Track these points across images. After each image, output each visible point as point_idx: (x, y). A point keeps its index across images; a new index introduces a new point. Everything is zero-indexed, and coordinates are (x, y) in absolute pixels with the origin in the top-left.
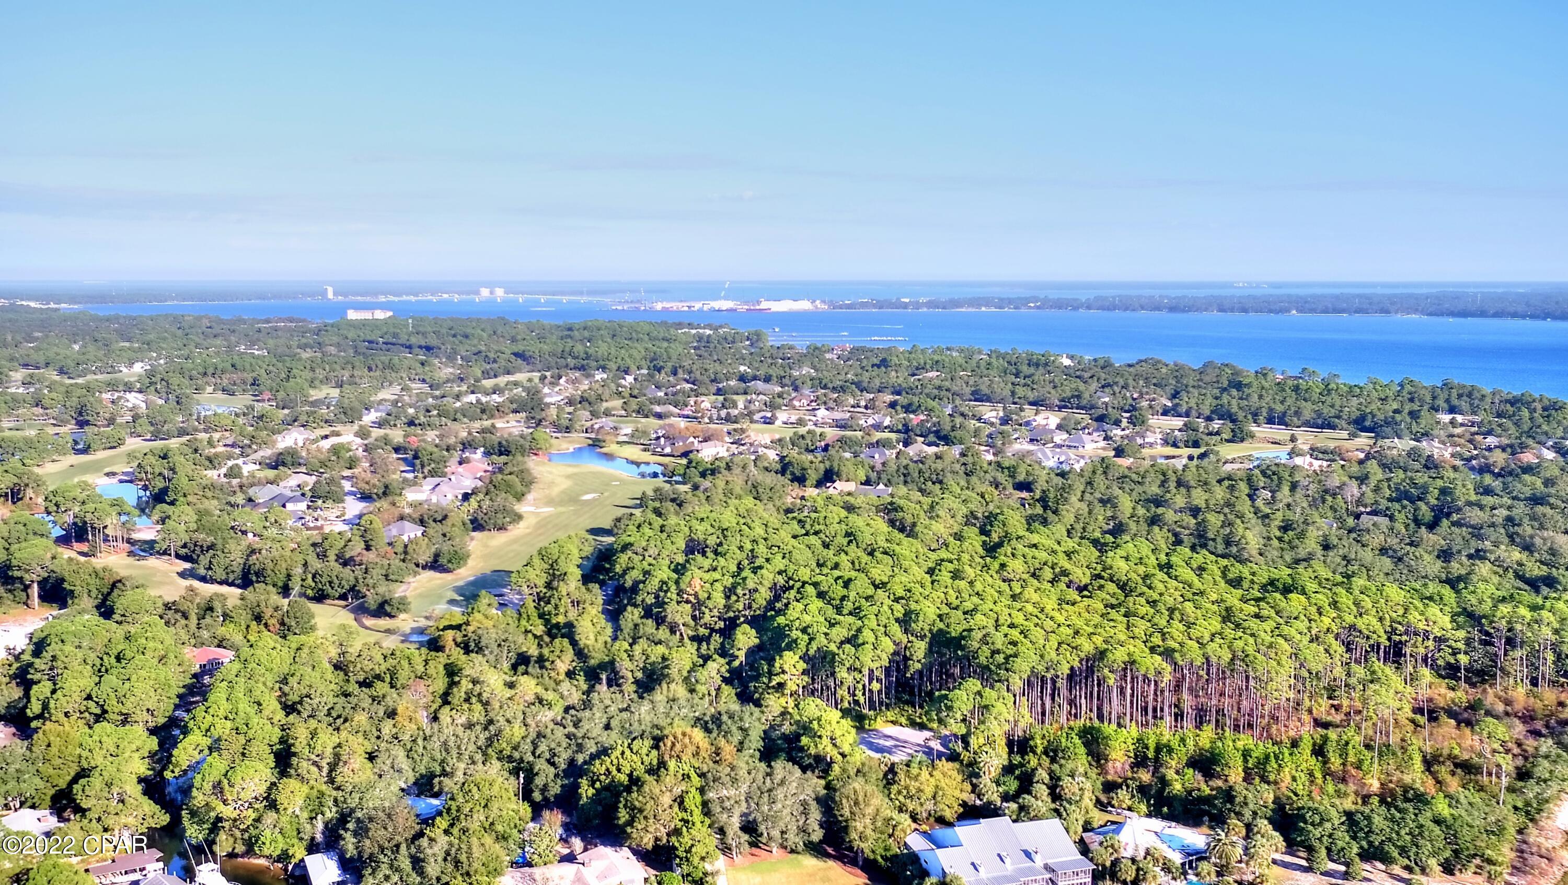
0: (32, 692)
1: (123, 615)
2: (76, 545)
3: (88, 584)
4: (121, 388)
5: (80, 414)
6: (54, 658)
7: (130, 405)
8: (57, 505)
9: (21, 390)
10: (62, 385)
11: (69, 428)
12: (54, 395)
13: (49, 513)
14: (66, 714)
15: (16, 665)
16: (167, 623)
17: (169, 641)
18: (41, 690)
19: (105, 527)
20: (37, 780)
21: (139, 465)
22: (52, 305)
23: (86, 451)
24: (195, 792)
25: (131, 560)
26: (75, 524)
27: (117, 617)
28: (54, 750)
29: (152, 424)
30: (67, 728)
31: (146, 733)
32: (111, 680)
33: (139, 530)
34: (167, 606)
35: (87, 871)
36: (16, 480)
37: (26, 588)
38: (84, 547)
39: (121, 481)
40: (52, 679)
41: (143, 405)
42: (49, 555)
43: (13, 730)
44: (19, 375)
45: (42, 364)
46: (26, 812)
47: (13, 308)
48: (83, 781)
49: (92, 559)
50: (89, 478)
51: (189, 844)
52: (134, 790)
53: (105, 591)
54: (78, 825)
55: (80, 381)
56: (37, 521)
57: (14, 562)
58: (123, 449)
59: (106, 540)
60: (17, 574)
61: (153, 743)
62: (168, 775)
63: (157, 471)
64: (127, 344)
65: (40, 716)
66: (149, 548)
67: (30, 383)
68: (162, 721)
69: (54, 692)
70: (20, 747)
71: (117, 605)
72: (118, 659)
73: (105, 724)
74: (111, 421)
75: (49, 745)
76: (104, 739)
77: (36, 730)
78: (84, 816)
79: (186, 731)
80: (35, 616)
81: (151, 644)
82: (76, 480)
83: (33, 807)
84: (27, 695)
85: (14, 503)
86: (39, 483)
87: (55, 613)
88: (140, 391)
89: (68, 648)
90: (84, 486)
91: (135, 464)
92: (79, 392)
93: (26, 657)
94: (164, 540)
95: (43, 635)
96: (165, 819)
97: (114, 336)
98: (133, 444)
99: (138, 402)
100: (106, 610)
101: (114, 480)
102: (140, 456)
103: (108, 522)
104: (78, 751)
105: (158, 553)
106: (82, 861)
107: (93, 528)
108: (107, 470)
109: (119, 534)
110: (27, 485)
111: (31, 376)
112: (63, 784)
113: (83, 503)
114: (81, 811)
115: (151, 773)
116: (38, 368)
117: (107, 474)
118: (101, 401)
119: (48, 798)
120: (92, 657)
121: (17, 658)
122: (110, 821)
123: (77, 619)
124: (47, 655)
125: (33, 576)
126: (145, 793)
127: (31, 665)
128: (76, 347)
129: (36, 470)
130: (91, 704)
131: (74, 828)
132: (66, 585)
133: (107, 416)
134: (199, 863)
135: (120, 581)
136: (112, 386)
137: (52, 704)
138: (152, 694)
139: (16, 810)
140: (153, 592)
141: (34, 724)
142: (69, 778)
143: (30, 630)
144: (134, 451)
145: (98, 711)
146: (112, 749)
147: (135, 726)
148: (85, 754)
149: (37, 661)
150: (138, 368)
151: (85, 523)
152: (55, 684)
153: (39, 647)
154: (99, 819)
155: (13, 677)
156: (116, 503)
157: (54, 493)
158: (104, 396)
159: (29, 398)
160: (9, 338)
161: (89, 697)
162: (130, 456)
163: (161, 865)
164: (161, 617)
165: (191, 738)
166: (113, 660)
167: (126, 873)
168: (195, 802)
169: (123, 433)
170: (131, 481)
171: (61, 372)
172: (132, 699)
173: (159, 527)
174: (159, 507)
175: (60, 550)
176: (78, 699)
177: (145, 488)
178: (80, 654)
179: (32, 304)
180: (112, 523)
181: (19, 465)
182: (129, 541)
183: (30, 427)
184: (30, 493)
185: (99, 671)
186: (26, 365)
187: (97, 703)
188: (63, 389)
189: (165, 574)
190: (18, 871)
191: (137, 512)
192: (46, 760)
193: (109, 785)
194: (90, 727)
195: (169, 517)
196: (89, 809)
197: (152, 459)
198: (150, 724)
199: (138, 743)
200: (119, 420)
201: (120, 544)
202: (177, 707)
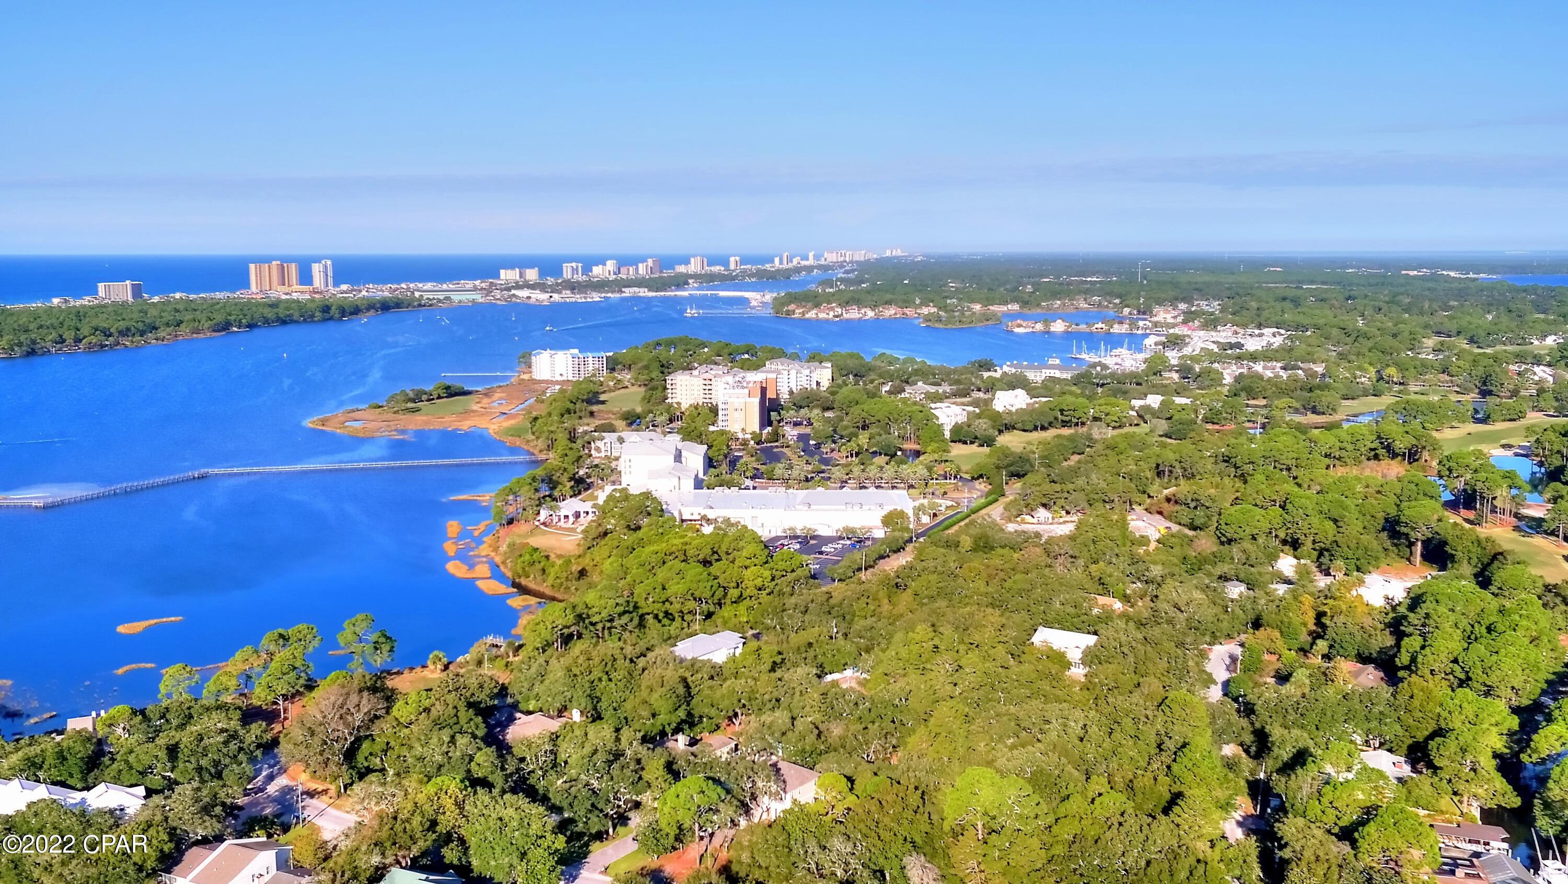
0: (1403, 643)
1: (1500, 588)
2: (1463, 512)
3: (1469, 551)
4: (1529, 361)
5: (1484, 383)
6: (1427, 616)
7: (1536, 378)
8: (1450, 470)
9: (1430, 357)
10: (1471, 353)
11: (1473, 396)
12: (1461, 363)
13: (1441, 477)
14: (1432, 672)
15: (1391, 615)
16: (1545, 605)
17: (1544, 623)
18: (1412, 643)
19: (1494, 498)
20: (1398, 727)
21: (1537, 441)
22: (1471, 275)
23: (1485, 420)
24: (1551, 784)
25: (1515, 535)
26: (1465, 490)
27: (1493, 589)
28: (1416, 703)
29: (1557, 399)
30: (1431, 685)
31: (1508, 711)
32: (1479, 649)
33: (1529, 507)
34: (1548, 588)
35: (1431, 826)
36: (1414, 442)
37: (1411, 545)
38: (1471, 515)
39: (1517, 455)
40: (1423, 635)
41: (1551, 379)
42: (1436, 517)
43: (1382, 674)
44: (1431, 342)
45: (1454, 333)
46: (1383, 754)
47: (1433, 278)
48: (1438, 740)
49: (1478, 528)
50: (1484, 448)
51: (1539, 836)
52: (1488, 764)
53: (1486, 560)
54: (1429, 781)
55: (1489, 351)
56: (1429, 482)
57: (1403, 519)
58: (1523, 422)
59: (1494, 510)
60: (1404, 530)
61: (1514, 722)
62: (1524, 757)
63: (1556, 448)
64: (1542, 316)
65: (1407, 668)
66: (1537, 526)
67: (1439, 350)
68: (1526, 702)
69: (1423, 647)
70: (1386, 691)
71: (1495, 577)
72: (1489, 630)
73: (1467, 690)
74: (1515, 393)
75: (1412, 697)
76: (1465, 705)
77: (1402, 680)
78: (1435, 773)
79: (1549, 719)
80: (1415, 572)
81: (1524, 623)
82: (1472, 448)
83: (1390, 750)
84: (1398, 645)
85: (1410, 463)
86: (1435, 446)
87: (1434, 573)
88: (1549, 365)
89: (1442, 609)
90: (1479, 454)
91: (1533, 439)
92: (1486, 362)
93: (1402, 610)
94: (1553, 520)
95: (1420, 592)
96: (1515, 801)
97: (1529, 307)
98: (1534, 418)
99: (1546, 376)
100: (1483, 580)
101: (1510, 453)
102: (1540, 430)
103: (1498, 493)
104: (1438, 710)
105: (1546, 532)
106: (1429, 816)
107: (1482, 498)
108: (1504, 442)
109: (1508, 507)
110: (1424, 448)
111: (1442, 343)
112: (1420, 737)
113: (1476, 471)
114: (1435, 769)
115: (1507, 751)
116: (1450, 336)
117: (1503, 446)
118: (1506, 372)
119: (1405, 747)
120: (1464, 623)
121: (1394, 608)
122: (1461, 787)
123: (1454, 583)
124: (1421, 611)
125: (1419, 535)
126: (1499, 769)
127: (1405, 617)
128: (1490, 317)
129: (1435, 434)
130: (1456, 668)
131: (1425, 781)
132: (1447, 548)
133: (1511, 387)
134: (1546, 857)
135: (1501, 554)
136: (1520, 358)
137: (1420, 659)
138: (1519, 672)
139: (1375, 749)
140: (1534, 571)
141: (1401, 674)
142: (1427, 733)
143: (1409, 585)
144: (1533, 425)
145: (1463, 676)
146: (1471, 717)
147: (1497, 701)
148: (1445, 714)
149: (1411, 615)
150: (1550, 341)
151: (1475, 491)
152: (1425, 640)
153: (1415, 601)
154: (1450, 781)
155: (1388, 625)
156: (1509, 476)
157: (1449, 458)
158: (1511, 367)
159: (1437, 365)
160: (1426, 305)
161: (1455, 661)
162: (1529, 430)
163: (1505, 846)
164: (1540, 598)
165: (1554, 727)
166: (1484, 630)
167: (1470, 841)
168: (1550, 794)
169: (1525, 406)
170: (1526, 456)
171: (1472, 341)
172: (1498, 672)
173: (1550, 506)
174: (1553, 485)
175: (1446, 513)
176: (1445, 660)
177: (1541, 464)
178: (1453, 617)
179: (1452, 274)
180: (1502, 495)
181: (1420, 427)
182: (1517, 516)
183: (1435, 392)
184: (1426, 455)
185: (1469, 638)
186: (1438, 333)
187: (1462, 668)
188: (1471, 358)
189: (1550, 554)
190: (1369, 804)
191: (1529, 487)
192: (1408, 711)
193: (1464, 751)
194: (1453, 690)
195: (1562, 497)
196: (1441, 768)
197: (1552, 436)
198: (1514, 703)
199: (1498, 718)
200: (1523, 393)
201: (1507, 517)
202: (1544, 693)
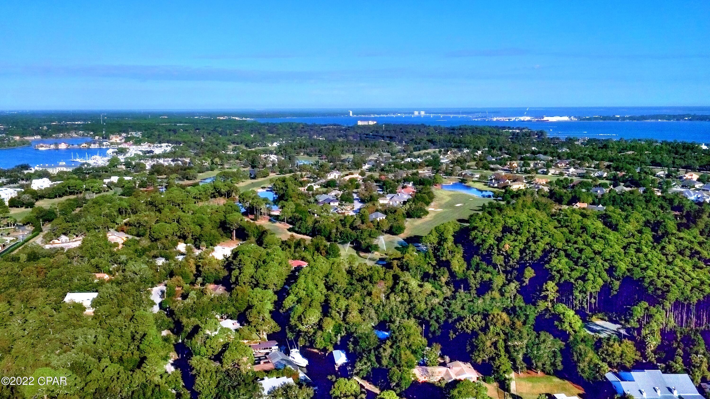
0: (232, 273)
1: (266, 245)
2: (250, 216)
3: (254, 232)
4: (268, 152)
5: (253, 163)
6: (240, 260)
7: (271, 160)
8: (243, 199)
9: (232, 153)
10: (247, 151)
11: (249, 169)
12: (243, 155)
13: (240, 202)
14: (244, 283)
15: (227, 262)
16: (283, 249)
17: (283, 257)
18: (236, 272)
19: (261, 209)
20: (233, 308)
21: (274, 185)
22: (244, 119)
23: (254, 178)
24: (291, 319)
25: (270, 223)
26: (249, 207)
27: (264, 246)
28: (239, 297)
29: (280, 168)
30: (244, 289)
31: (273, 293)
32: (261, 270)
33: (273, 211)
34: (283, 242)
35: (250, 346)
36: (229, 189)
37: (231, 232)
38: (253, 217)
39: (267, 191)
40: (239, 268)
41: (276, 160)
42: (240, 219)
43: (225, 288)
44: (231, 147)
45: (240, 142)
46: (229, 321)
47: (230, 120)
48: (249, 310)
49: (256, 222)
50: (255, 189)
51: (288, 341)
52: (267, 316)
53: (260, 235)
54: (247, 328)
55: (253, 149)
56: (236, 206)
57: (227, 221)
58: (268, 177)
59: (261, 214)
60: (228, 226)
61: (276, 298)
62: (281, 311)
63: (281, 187)
64: (271, 135)
65: (234, 283)
66: (277, 218)
67: (235, 150)
68: (279, 289)
69: (240, 274)
70: (227, 295)
71: (264, 241)
72: (264, 262)
73: (258, 288)
74: (264, 166)
75: (237, 295)
76: (258, 294)
77: (233, 288)
78: (249, 325)
79: (288, 294)
80: (234, 243)
81: (276, 257)
82: (250, 190)
83: (231, 319)
84: (230, 275)
85: (228, 198)
86: (237, 190)
87: (241, 242)
88: (275, 154)
89: (246, 257)
90: (254, 192)
91: (273, 184)
92: (252, 154)
93: (230, 259)
94: (282, 215)
95: (236, 251)
96: (278, 329)
97: (266, 131)
98: (272, 175)
99: (274, 159)
100: (260, 242)
101: (265, 190)
102: (274, 180)
103: (262, 207)
104: (248, 298)
105: (280, 220)
106: (248, 342)
107: (256, 210)
108: (262, 186)
109: (266, 212)
110: (233, 191)
111: (236, 147)
112: (242, 310)
113: (253, 199)
114: (249, 323)
115: (274, 310)
116: (238, 144)
117: (262, 188)
118: (260, 157)
119: (236, 316)
120: (254, 261)
121: (227, 259)
122: (259, 327)
123: (249, 245)
124: (238, 259)
125: (234, 227)
126: (272, 317)
127: (232, 262)
128: (252, 136)
129: (236, 185)
130: (253, 280)
131: (246, 329)
132: (245, 232)
133: (263, 164)
134: (291, 348)
135: (265, 231)
136: (265, 152)
137: (239, 278)
138: (276, 278)
139: (225, 319)
140: (278, 236)
141: (233, 286)
142: (244, 309)
143: (232, 249)
144: (272, 179)
145: (256, 283)
146: (261, 299)
147: (269, 290)
148: (250, 299)
149: (234, 261)
150: (275, 144)
151: (253, 207)
152: (240, 271)
153: (235, 254)
154: (255, 326)
155: (225, 267)
156: (265, 200)
157: (243, 194)
158: (262, 156)
159: (234, 156)
160: (228, 132)
161: (252, 277)
162: (271, 180)
163: (277, 347)
164: (280, 247)
165: (290, 297)
166: (262, 263)
167: (264, 349)
168: (291, 323)
169: (269, 171)
170: (271, 191)
171: (247, 145)
172: (268, 279)
173: (281, 210)
174: (281, 202)
175: (244, 217)
176: (248, 277)
177: (276, 194)
178: (250, 259)
179: (237, 118)
180: (263, 207)
181: (230, 183)
182: (270, 215)
183: (235, 168)
184: (234, 194)
185: (257, 267)
186: (234, 143)
187: (255, 279)
188: (247, 153)
189: (283, 229)
190: (225, 343)
191: (273, 203)
192: (236, 301)
193: (259, 313)
194: (253, 289)
195: (284, 206)
196: (251, 322)
197: (279, 182)
198: (275, 290)
199: (270, 297)
200: (267, 166)
201: (266, 216)
202: (285, 284)
